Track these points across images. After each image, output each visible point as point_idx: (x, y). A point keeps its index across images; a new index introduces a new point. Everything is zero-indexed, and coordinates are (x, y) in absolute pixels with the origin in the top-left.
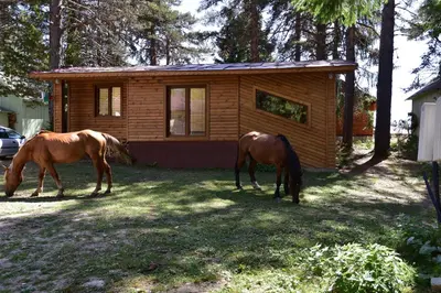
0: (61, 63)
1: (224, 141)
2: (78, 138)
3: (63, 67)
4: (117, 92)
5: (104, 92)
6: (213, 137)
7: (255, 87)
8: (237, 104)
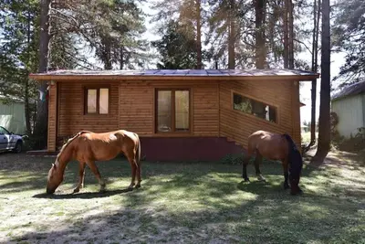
0: (49, 66)
1: (206, 138)
2: (115, 138)
3: (50, 70)
4: (104, 93)
5: (92, 94)
6: (197, 134)
7: (232, 91)
8: (217, 105)
